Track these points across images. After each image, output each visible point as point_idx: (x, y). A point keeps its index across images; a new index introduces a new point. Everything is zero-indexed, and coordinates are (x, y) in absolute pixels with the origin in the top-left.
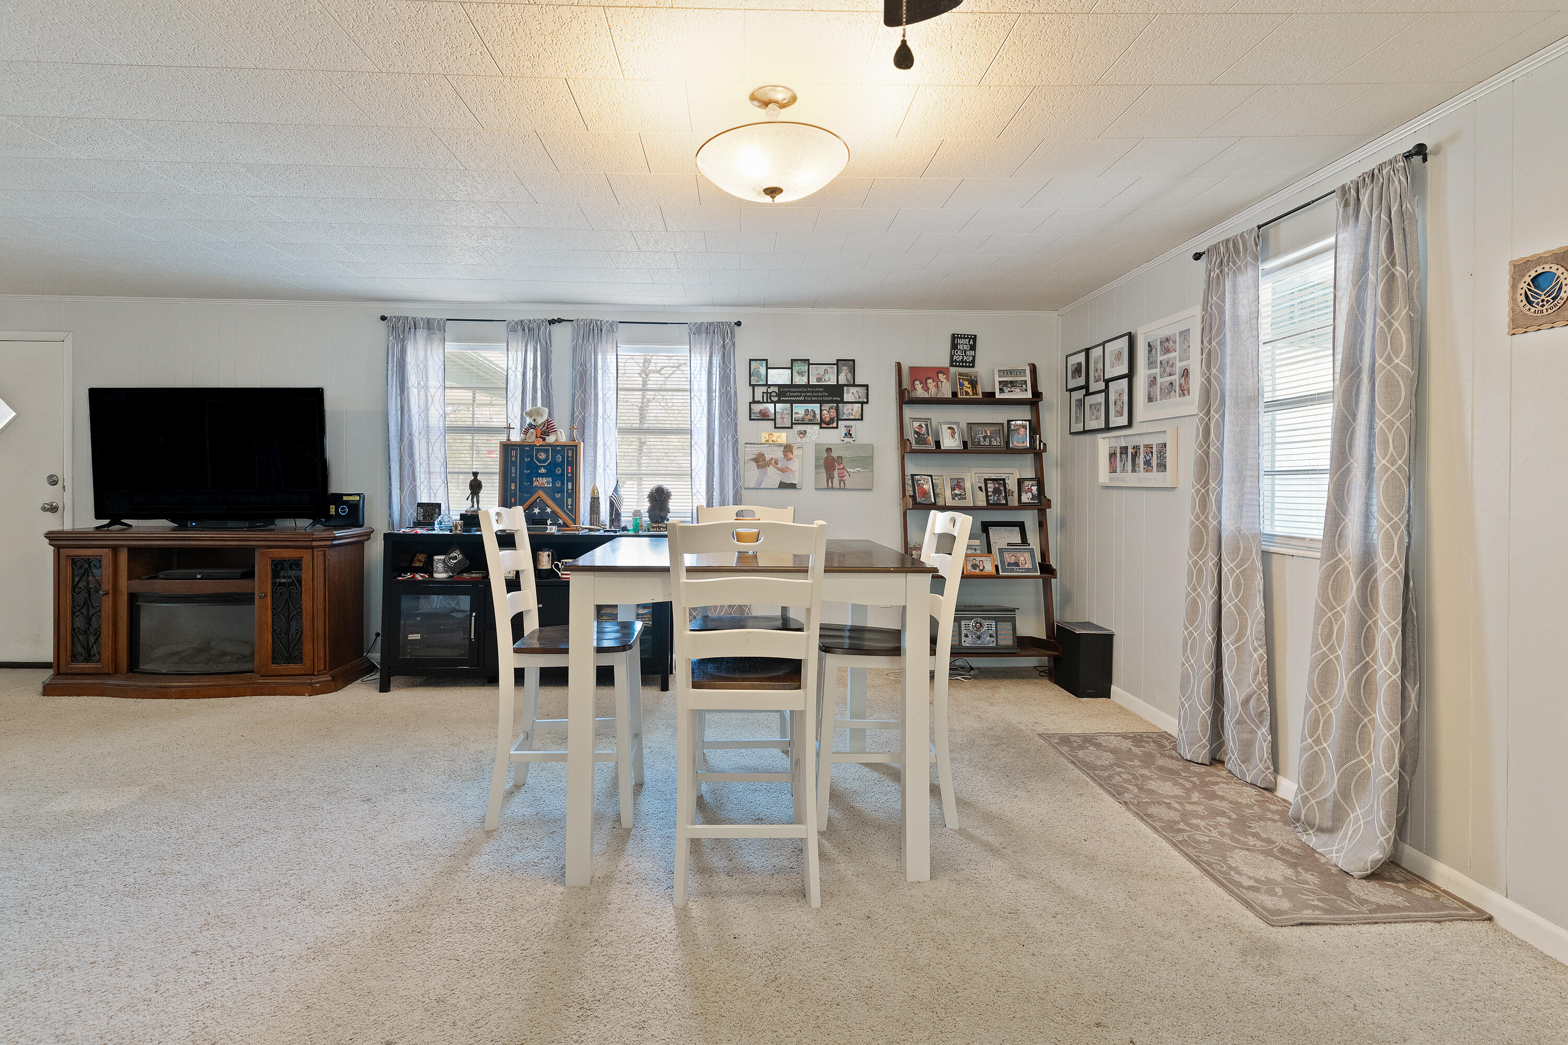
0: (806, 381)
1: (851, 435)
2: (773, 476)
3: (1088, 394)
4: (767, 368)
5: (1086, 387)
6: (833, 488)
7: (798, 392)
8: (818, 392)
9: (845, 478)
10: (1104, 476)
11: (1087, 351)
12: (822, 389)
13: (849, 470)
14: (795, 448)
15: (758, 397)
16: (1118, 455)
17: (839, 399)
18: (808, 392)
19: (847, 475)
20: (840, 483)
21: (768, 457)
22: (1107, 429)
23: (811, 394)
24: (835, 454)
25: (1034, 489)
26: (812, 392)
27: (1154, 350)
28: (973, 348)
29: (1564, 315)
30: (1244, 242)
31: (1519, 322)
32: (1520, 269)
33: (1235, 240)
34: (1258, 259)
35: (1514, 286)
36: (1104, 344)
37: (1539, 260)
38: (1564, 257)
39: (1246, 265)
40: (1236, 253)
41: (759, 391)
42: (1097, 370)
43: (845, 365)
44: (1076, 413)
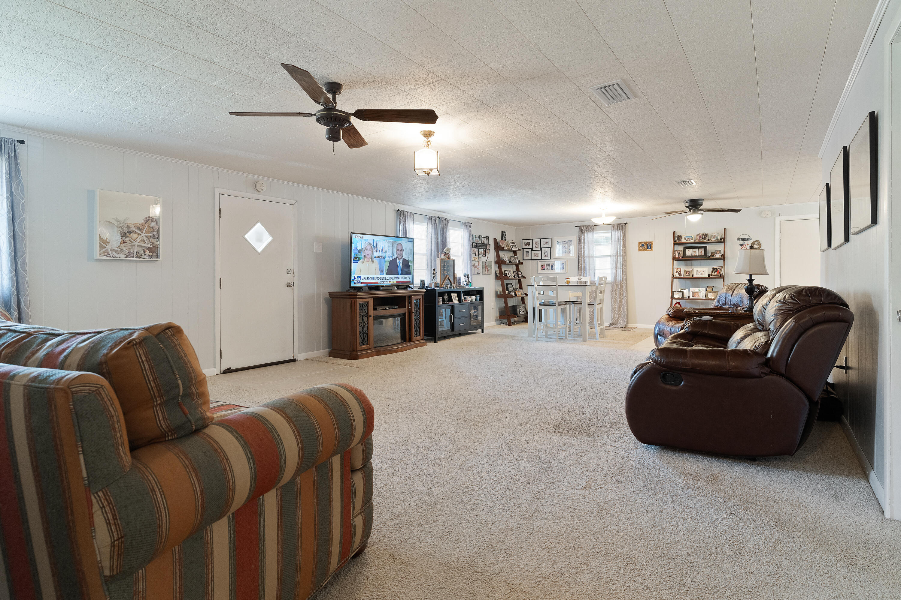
0: (481, 242)
1: (488, 258)
2: (477, 271)
3: (532, 250)
4: (476, 238)
6: (486, 274)
10: (540, 270)
11: (532, 240)
12: (484, 245)
13: (489, 269)
14: (479, 262)
15: (473, 247)
16: (545, 266)
17: (486, 248)
20: (487, 272)
21: (475, 264)
22: (542, 259)
23: (482, 246)
24: (485, 264)
28: (506, 236)
29: (645, 250)
30: (590, 227)
31: (640, 250)
32: (640, 243)
33: (588, 226)
34: (593, 231)
35: (639, 245)
36: (540, 239)
37: (642, 243)
38: (645, 243)
39: (591, 231)
40: (588, 229)
41: (474, 244)
42: (536, 245)
43: (487, 238)
44: (526, 254)
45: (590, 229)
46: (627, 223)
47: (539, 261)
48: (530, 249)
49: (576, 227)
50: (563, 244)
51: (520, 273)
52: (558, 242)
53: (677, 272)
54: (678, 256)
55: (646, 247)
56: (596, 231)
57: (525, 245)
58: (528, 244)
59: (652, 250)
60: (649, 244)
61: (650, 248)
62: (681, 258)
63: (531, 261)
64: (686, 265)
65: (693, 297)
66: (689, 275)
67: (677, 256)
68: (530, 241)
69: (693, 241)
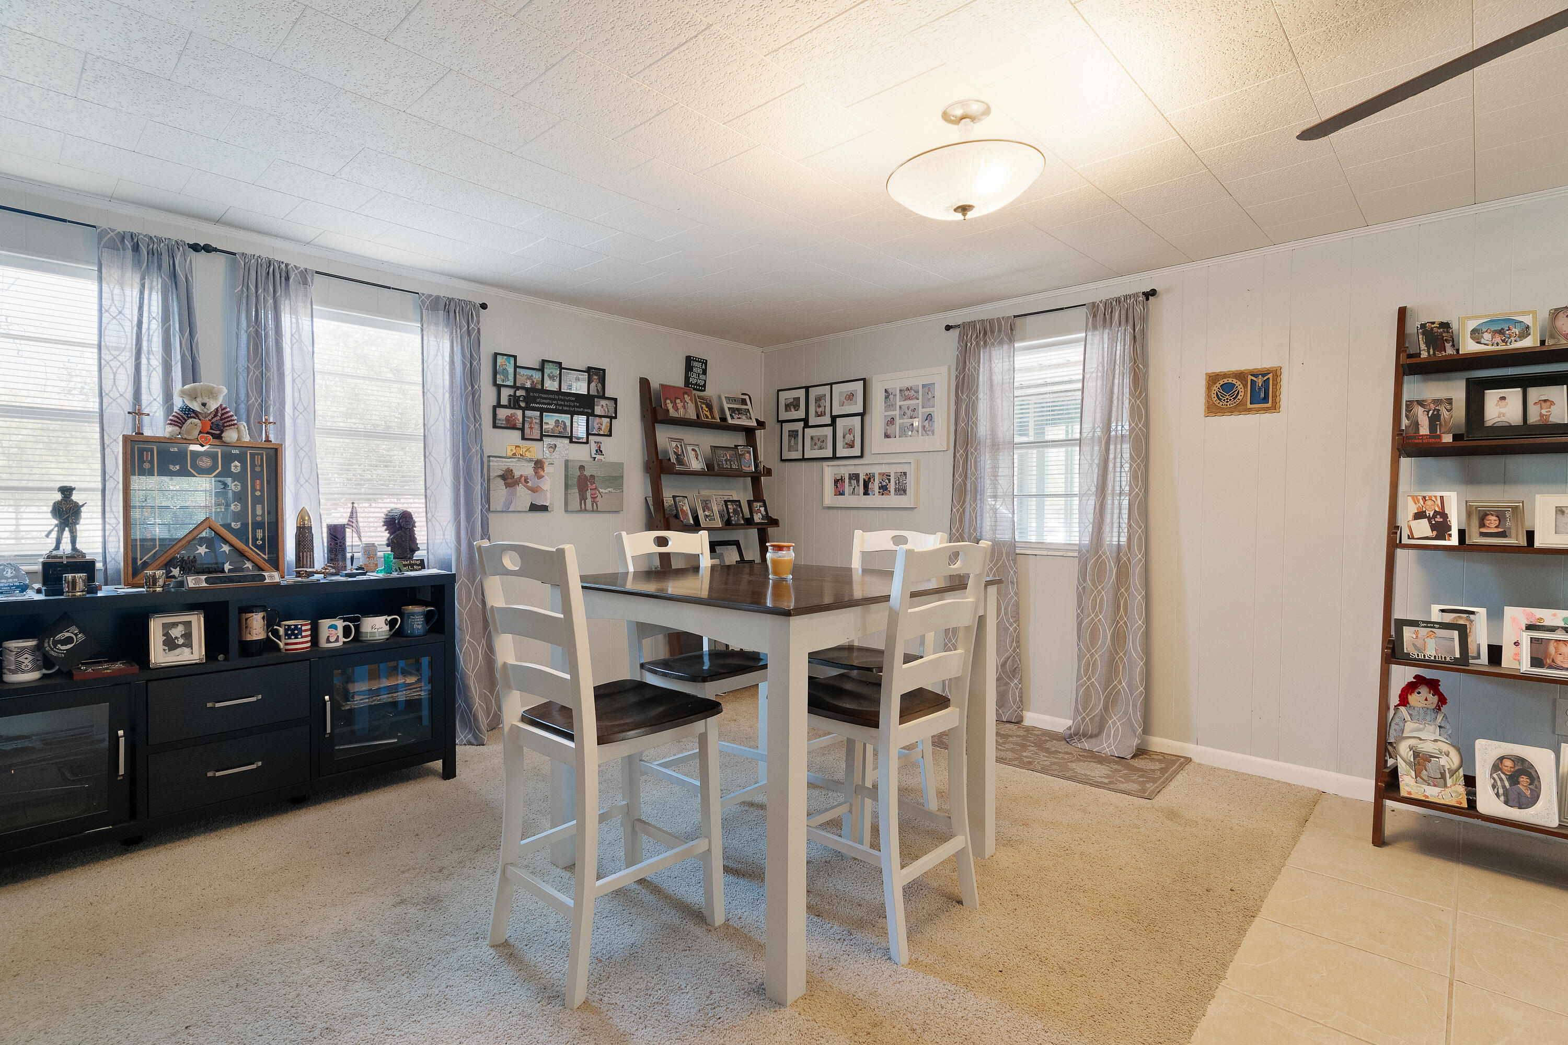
0: (557, 387)
1: (601, 451)
2: (524, 498)
3: (807, 425)
4: (516, 367)
5: (806, 421)
6: (586, 510)
7: (550, 399)
8: (569, 401)
9: (597, 499)
10: (829, 497)
11: (807, 388)
12: (573, 399)
13: (601, 490)
14: (547, 464)
15: (504, 401)
16: (847, 481)
17: (590, 411)
18: (559, 400)
19: (599, 496)
20: (593, 504)
21: (517, 474)
22: (834, 458)
23: (562, 403)
24: (587, 473)
25: (762, 509)
26: (564, 400)
27: (891, 397)
28: (705, 372)
29: (1240, 409)
30: (1000, 325)
31: (1212, 409)
32: (1213, 379)
33: (991, 322)
34: (1011, 340)
35: (1209, 388)
36: (831, 384)
37: (1225, 375)
38: (1241, 375)
39: (1001, 343)
40: (992, 332)
41: (506, 393)
42: (819, 406)
43: (596, 374)
44: (789, 442)
45: (1000, 331)
46: (1153, 293)
47: (825, 464)
48: (802, 424)
49: (948, 328)
50: (905, 400)
51: (760, 507)
52: (886, 391)
53: (1419, 515)
54: (1432, 427)
55: (1244, 393)
56: (1023, 339)
57: (788, 407)
58: (795, 404)
59: (1275, 408)
60: (1260, 381)
61: (1265, 399)
62: (1448, 439)
63: (803, 464)
64: (1471, 479)
65: (1536, 662)
66: (1503, 535)
67: (1424, 430)
68: (801, 394)
69: (1528, 343)
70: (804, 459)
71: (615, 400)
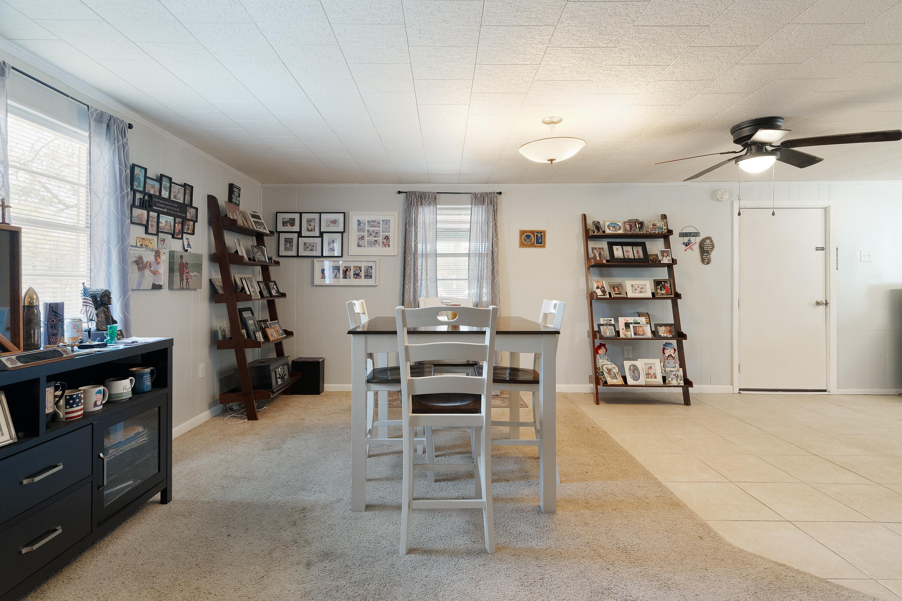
0: (168, 195)
1: (190, 245)
2: (149, 279)
3: (300, 236)
4: (146, 177)
5: (299, 233)
6: (183, 288)
7: (164, 204)
8: (174, 207)
9: (189, 280)
11: (301, 213)
12: (177, 206)
13: (191, 274)
14: (162, 253)
15: (137, 203)
17: (184, 215)
18: (169, 205)
19: (190, 278)
20: (187, 284)
21: (145, 260)
22: (322, 256)
23: (171, 208)
24: (184, 261)
26: (172, 206)
27: (362, 224)
28: (239, 196)
29: (532, 245)
30: (429, 196)
31: (522, 245)
32: (522, 232)
33: (424, 193)
34: (435, 204)
35: (521, 236)
36: (320, 213)
37: (527, 232)
38: (532, 232)
39: (430, 204)
40: (425, 198)
41: (139, 196)
42: (310, 225)
43: (188, 188)
44: (286, 245)
45: (429, 198)
46: (500, 193)
47: (315, 260)
48: (296, 235)
49: (399, 192)
50: (371, 227)
51: (274, 285)
52: (358, 221)
53: (598, 288)
54: (600, 258)
55: (533, 239)
56: (440, 204)
57: (284, 224)
58: (292, 222)
59: (544, 246)
60: (539, 235)
61: (541, 243)
62: (605, 262)
63: (296, 259)
66: (620, 294)
67: (598, 258)
68: (297, 217)
69: (621, 232)
70: (298, 256)
71: (197, 209)
